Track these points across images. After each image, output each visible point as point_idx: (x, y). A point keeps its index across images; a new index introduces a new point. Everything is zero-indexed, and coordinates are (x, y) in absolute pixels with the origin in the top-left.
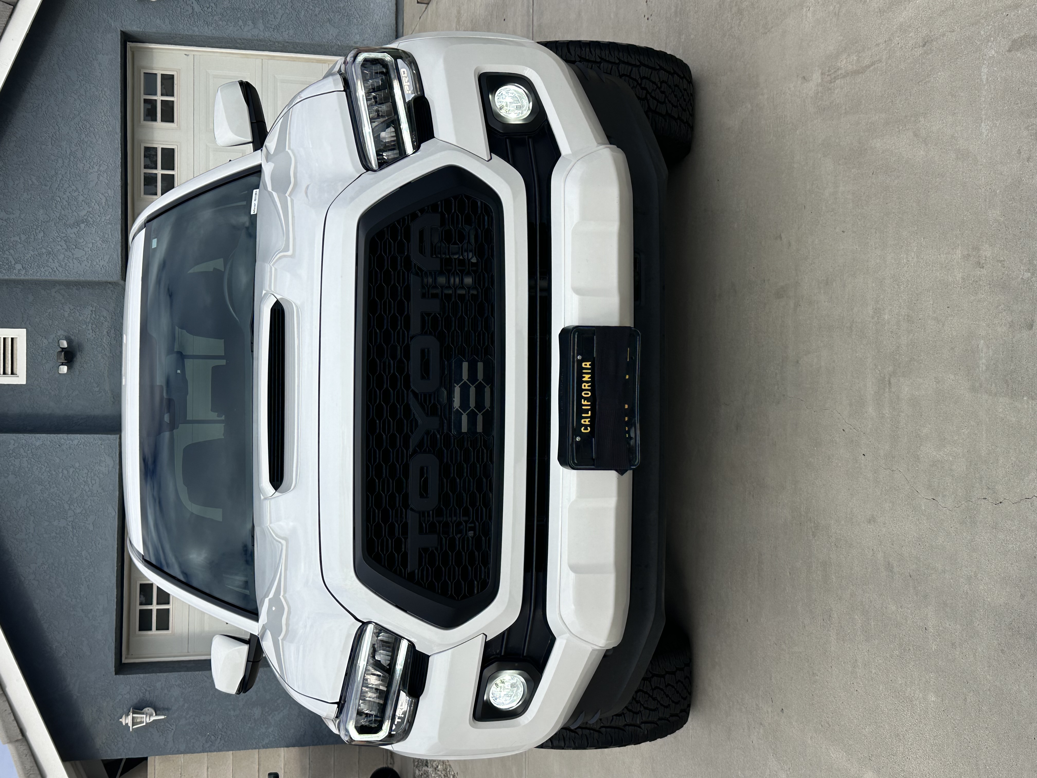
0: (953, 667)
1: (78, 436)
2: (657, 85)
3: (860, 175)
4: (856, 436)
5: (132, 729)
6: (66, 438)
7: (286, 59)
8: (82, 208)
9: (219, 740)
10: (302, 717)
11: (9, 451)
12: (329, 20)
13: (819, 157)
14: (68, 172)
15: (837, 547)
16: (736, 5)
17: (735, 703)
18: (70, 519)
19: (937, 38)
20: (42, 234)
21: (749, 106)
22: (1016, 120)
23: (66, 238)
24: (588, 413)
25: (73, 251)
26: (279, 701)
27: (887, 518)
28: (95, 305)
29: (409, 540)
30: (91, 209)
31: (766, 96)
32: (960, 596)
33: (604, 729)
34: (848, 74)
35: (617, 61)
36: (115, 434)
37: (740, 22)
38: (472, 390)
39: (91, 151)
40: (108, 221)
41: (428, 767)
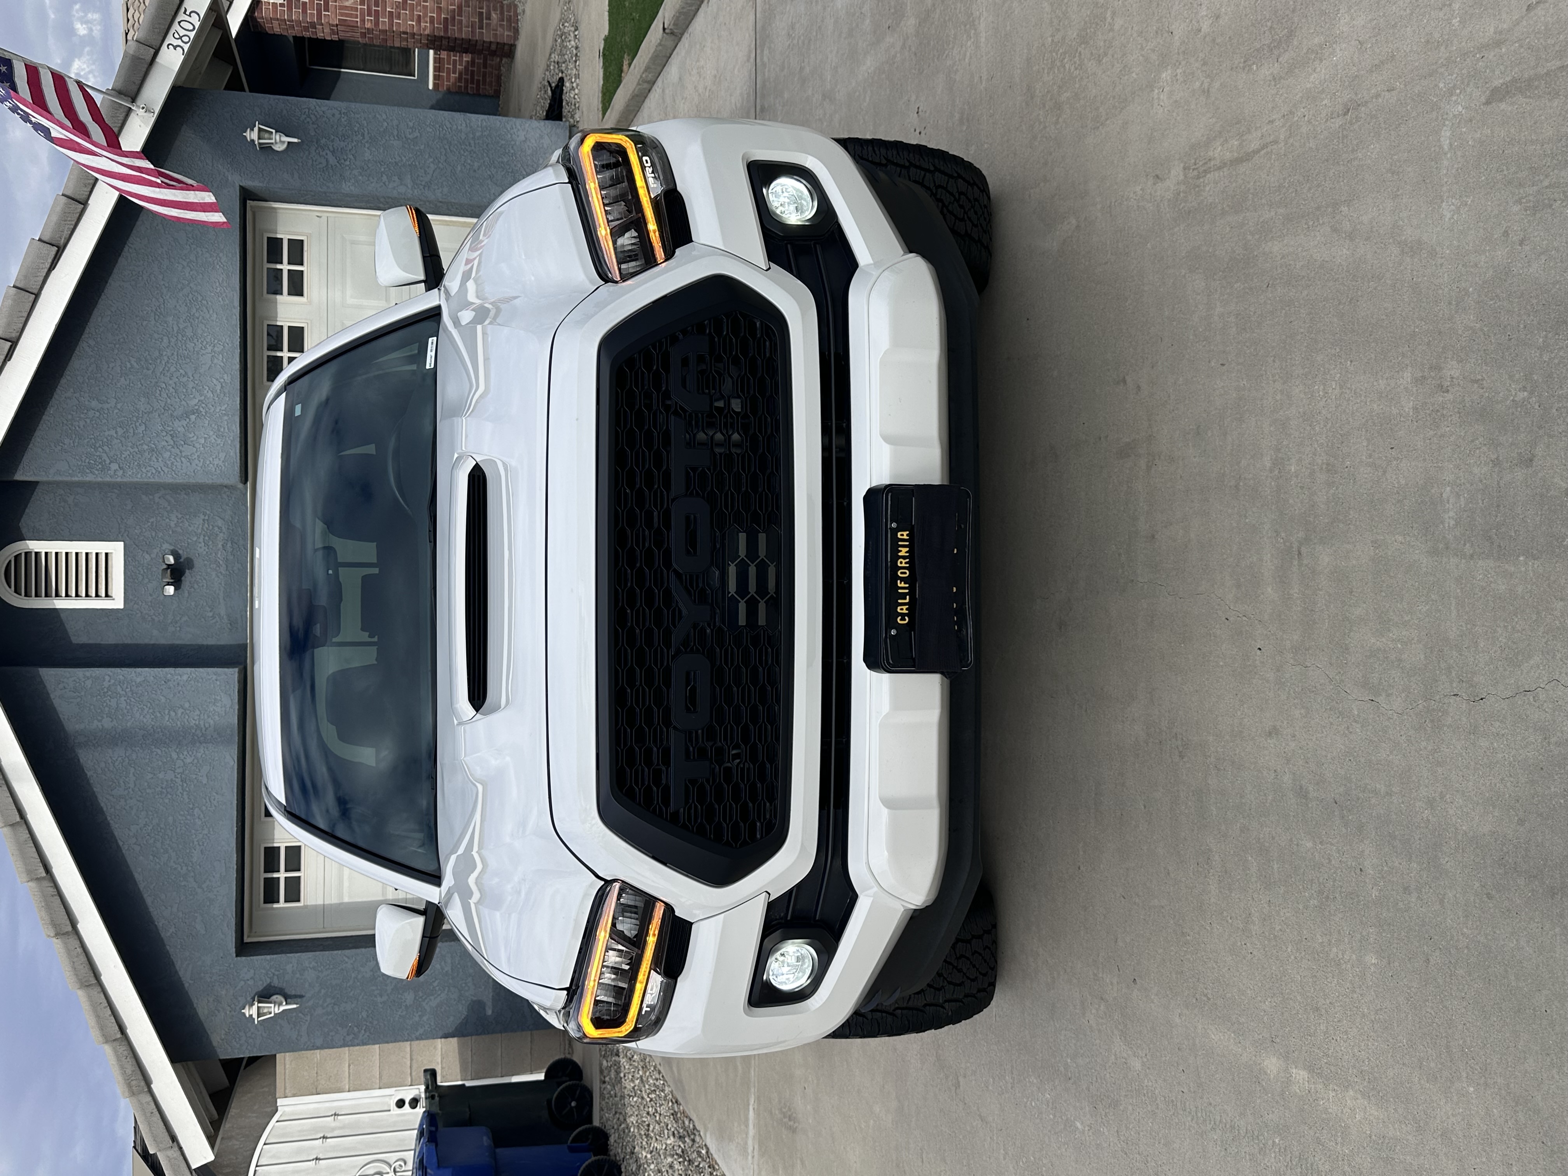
0: (1407, 918)
1: (188, 670)
2: (954, 196)
3: (1247, 290)
4: (1247, 625)
5: (258, 1021)
6: (173, 672)
7: (438, 223)
8: (192, 396)
9: (363, 1031)
10: (464, 1002)
11: (103, 689)
12: (491, 177)
13: (1183, 274)
14: (175, 353)
15: (1219, 770)
16: (1051, 99)
17: (1062, 973)
18: (178, 771)
19: (1366, 102)
20: (143, 427)
21: (1074, 222)
22: (1500, 193)
23: (172, 432)
24: (906, 599)
25: (181, 448)
26: (435, 984)
27: (1297, 728)
28: (208, 512)
29: (672, 769)
30: (203, 398)
31: (1099, 206)
32: (1416, 824)
33: (899, 1011)
34: (1225, 164)
35: (907, 164)
36: (233, 668)
37: (1058, 119)
38: (752, 570)
39: (204, 328)
40: (224, 412)
41: (619, 1056)
